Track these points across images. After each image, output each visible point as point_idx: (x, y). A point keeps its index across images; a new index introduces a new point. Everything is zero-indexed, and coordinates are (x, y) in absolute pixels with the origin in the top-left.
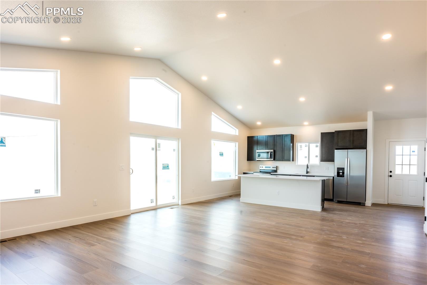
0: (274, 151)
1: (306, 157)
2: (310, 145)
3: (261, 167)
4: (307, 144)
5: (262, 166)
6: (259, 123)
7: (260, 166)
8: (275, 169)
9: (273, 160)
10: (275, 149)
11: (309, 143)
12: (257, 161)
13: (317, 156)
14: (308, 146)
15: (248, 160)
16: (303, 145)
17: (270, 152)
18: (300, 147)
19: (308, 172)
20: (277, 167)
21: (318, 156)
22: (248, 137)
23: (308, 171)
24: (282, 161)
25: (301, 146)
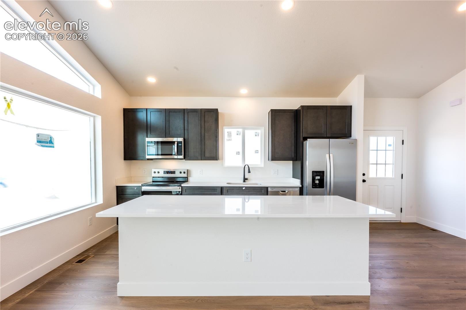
0: (184, 140)
1: (238, 153)
2: (247, 132)
3: (155, 172)
4: (241, 130)
5: (157, 171)
6: (151, 80)
7: (153, 170)
8: (185, 175)
9: (183, 158)
10: (186, 137)
11: (244, 129)
12: (148, 159)
13: (257, 152)
14: (241, 134)
15: (125, 159)
16: (234, 131)
17: (176, 143)
18: (228, 135)
19: (247, 179)
20: (187, 170)
21: (260, 152)
22: (125, 110)
23: (246, 177)
24: (201, 160)
25: (230, 134)
